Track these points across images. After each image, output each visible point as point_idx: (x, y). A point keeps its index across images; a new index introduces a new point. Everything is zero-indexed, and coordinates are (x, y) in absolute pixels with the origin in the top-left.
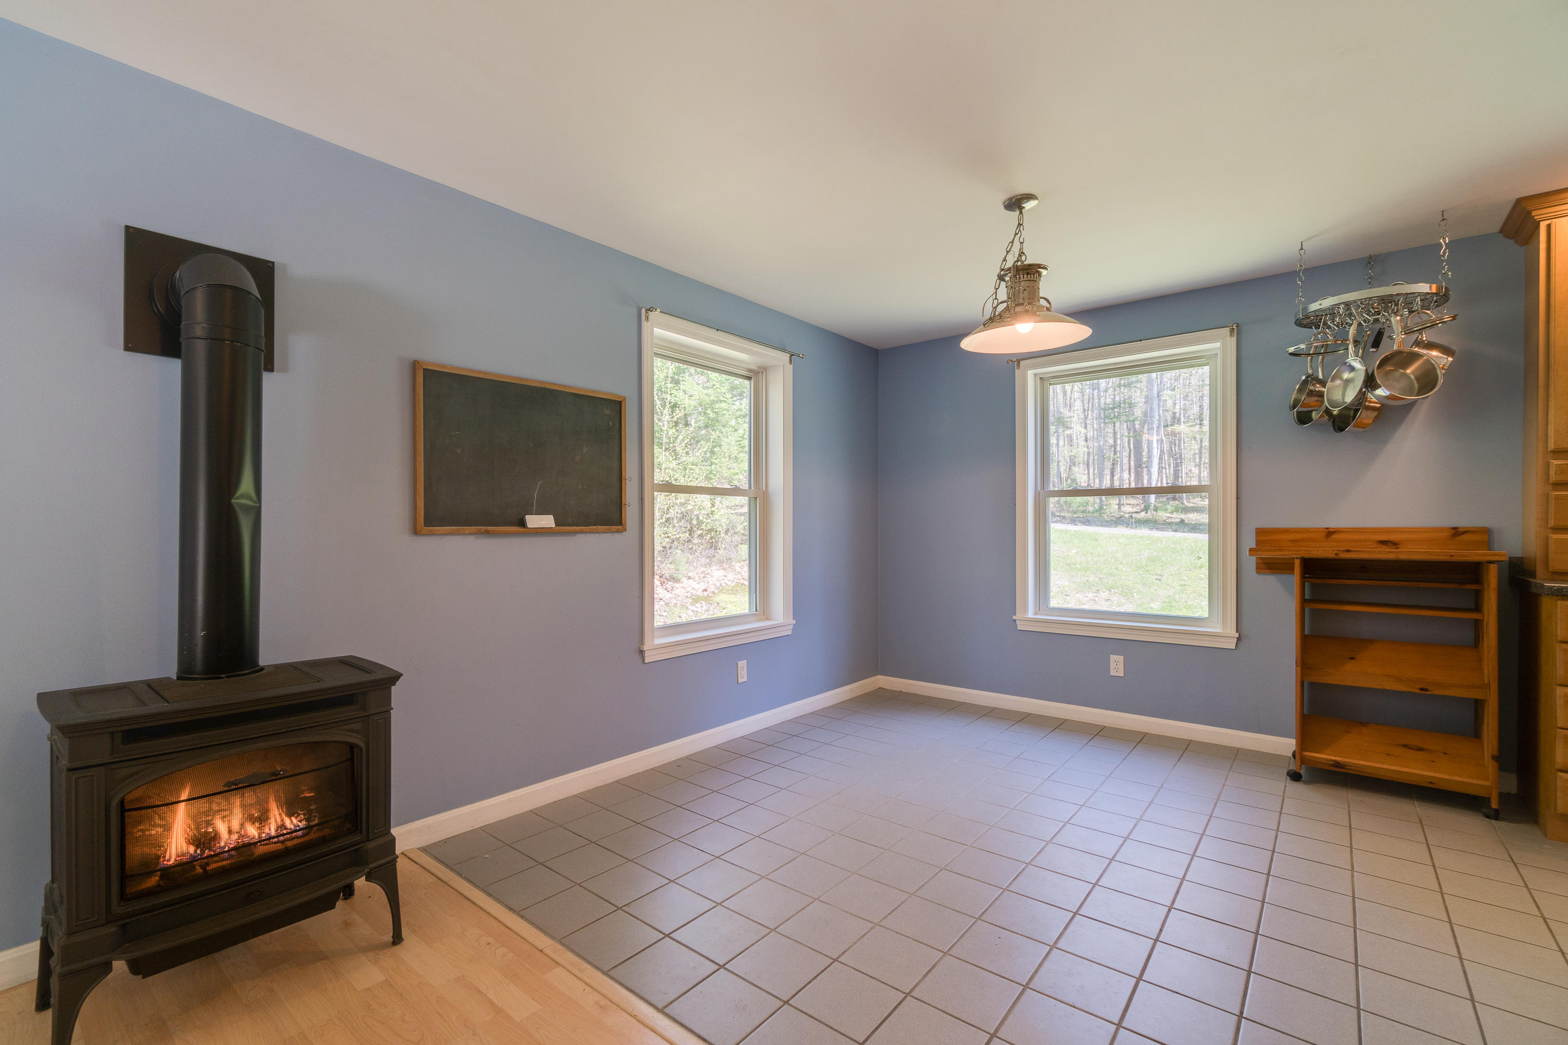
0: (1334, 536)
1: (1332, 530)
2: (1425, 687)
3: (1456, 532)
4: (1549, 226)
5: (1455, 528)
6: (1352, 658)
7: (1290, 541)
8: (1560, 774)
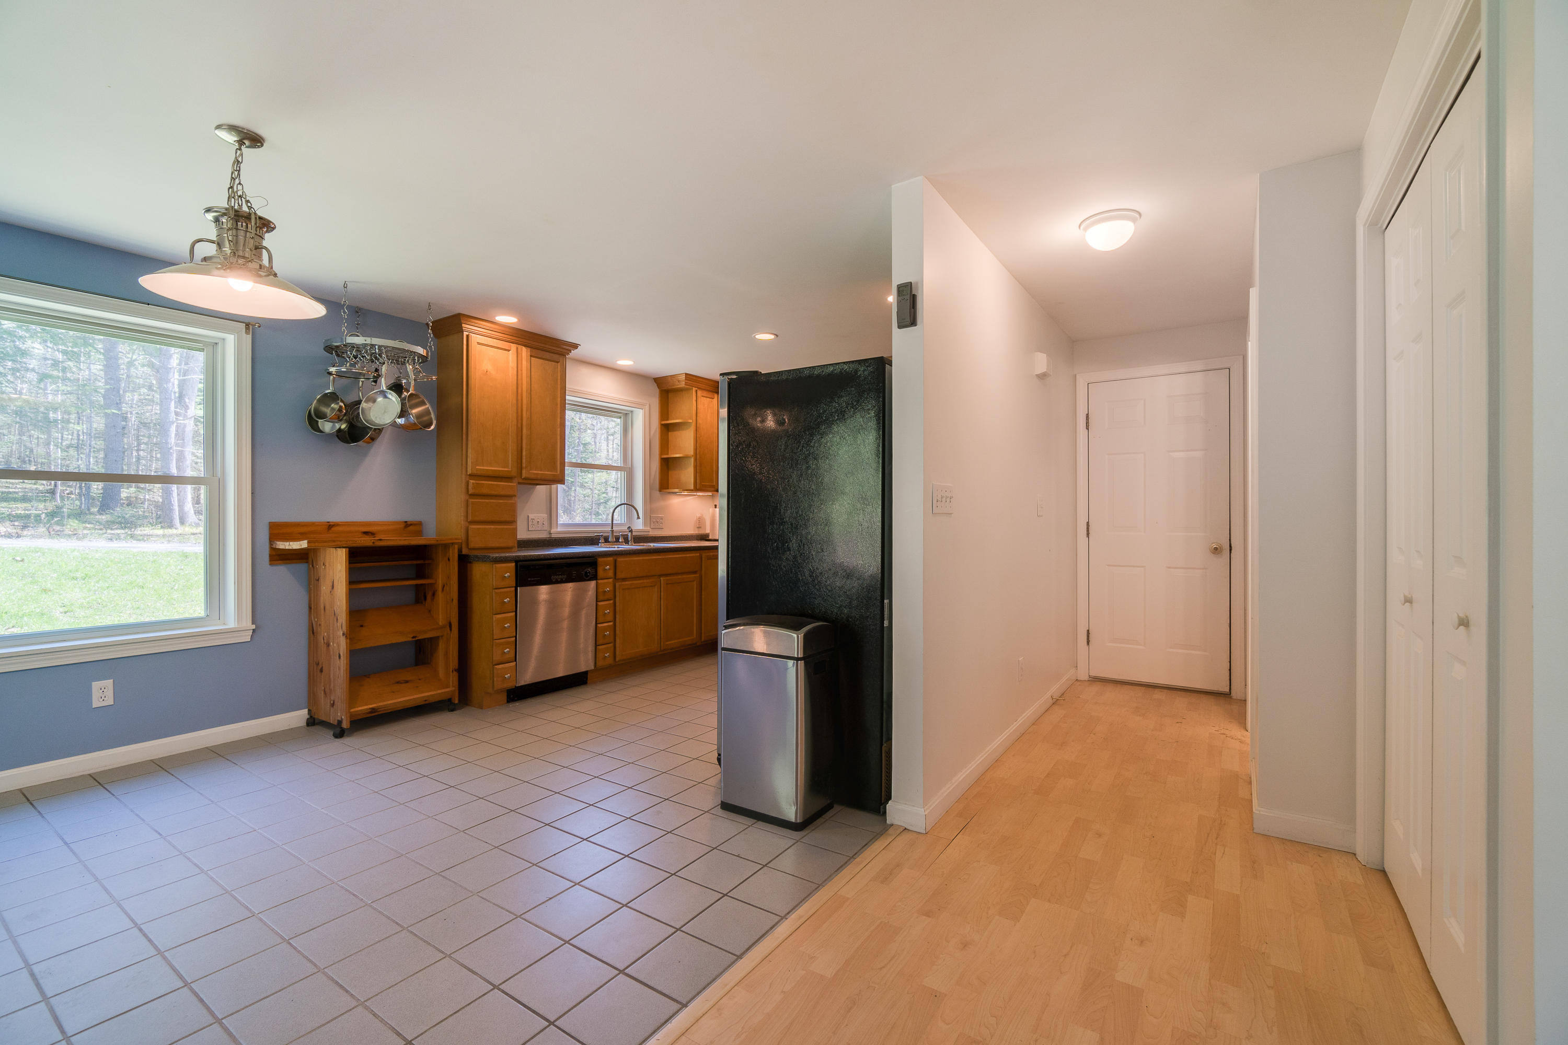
0: (334, 529)
1: (331, 524)
2: (415, 635)
3: (407, 524)
4: (468, 336)
5: (406, 522)
6: (362, 626)
7: (299, 533)
8: (496, 666)
